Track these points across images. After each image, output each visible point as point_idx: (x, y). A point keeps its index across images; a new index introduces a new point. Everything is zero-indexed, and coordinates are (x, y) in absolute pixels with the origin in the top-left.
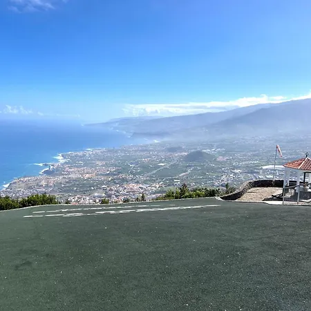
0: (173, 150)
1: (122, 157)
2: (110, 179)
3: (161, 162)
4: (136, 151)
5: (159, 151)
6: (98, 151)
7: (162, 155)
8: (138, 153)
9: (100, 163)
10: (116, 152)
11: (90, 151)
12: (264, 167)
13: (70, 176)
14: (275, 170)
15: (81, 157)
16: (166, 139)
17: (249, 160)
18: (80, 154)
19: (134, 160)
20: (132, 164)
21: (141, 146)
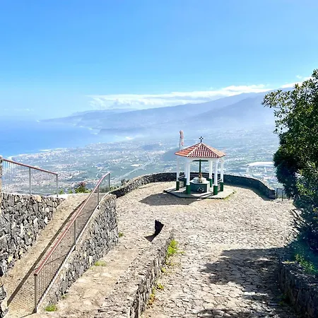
0: (148, 147)
1: (87, 158)
2: (73, 186)
3: (135, 162)
4: (105, 151)
5: (133, 150)
6: (58, 151)
7: (137, 154)
8: (107, 153)
9: (60, 166)
10: (81, 152)
11: (47, 153)
12: (251, 165)
13: (23, 184)
14: (263, 167)
15: (36, 160)
16: (139, 136)
17: (234, 157)
18: (35, 156)
19: (103, 161)
20: (99, 166)
21: (111, 145)
